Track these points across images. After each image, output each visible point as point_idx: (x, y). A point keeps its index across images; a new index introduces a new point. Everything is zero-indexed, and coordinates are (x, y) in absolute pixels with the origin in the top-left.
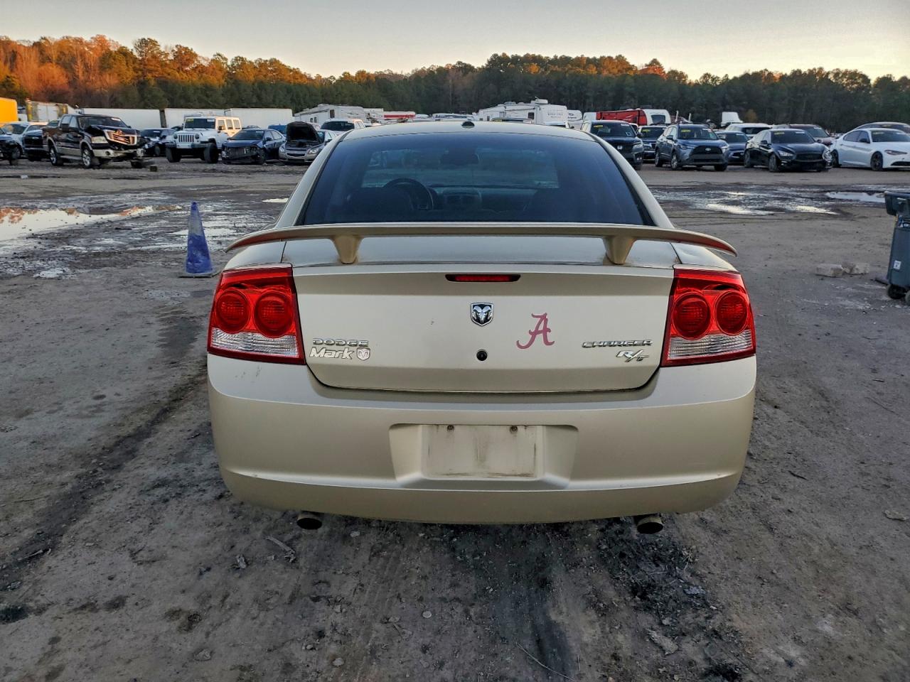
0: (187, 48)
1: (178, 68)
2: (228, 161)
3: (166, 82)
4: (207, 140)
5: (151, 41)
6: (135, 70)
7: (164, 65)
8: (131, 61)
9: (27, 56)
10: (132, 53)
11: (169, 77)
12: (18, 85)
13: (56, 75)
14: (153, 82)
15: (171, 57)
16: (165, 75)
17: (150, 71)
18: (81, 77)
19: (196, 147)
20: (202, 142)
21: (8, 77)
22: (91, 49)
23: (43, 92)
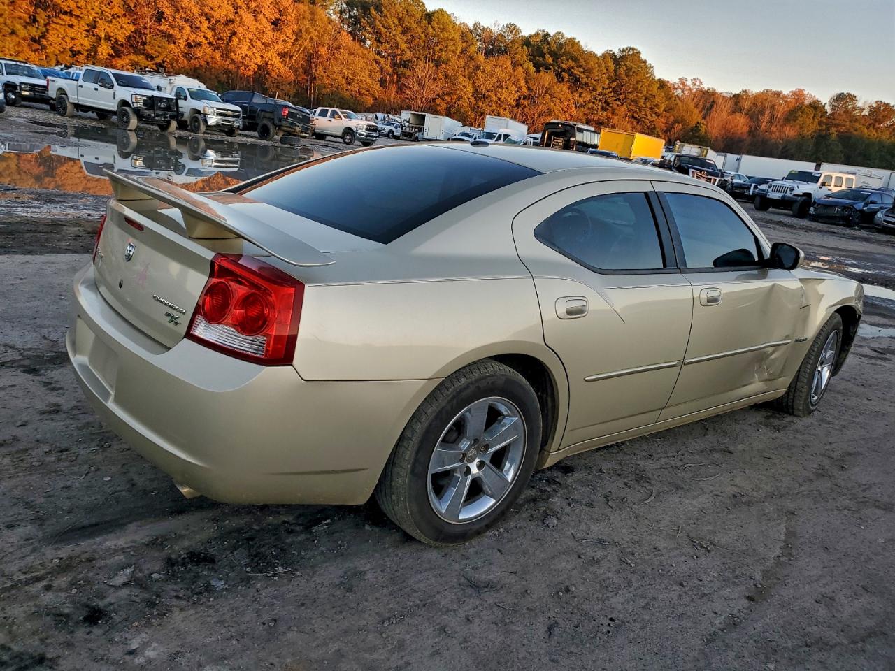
0: (888, 105)
1: (870, 125)
2: (815, 218)
3: (849, 138)
4: (801, 194)
5: (849, 95)
6: (820, 123)
7: (855, 120)
8: (820, 114)
9: (723, 105)
10: (824, 106)
11: (855, 133)
12: (704, 131)
13: (741, 124)
14: (834, 137)
15: (866, 113)
16: (852, 130)
17: (836, 126)
18: (763, 127)
19: (786, 199)
20: (795, 195)
21: (698, 123)
22: (786, 102)
23: (722, 138)
